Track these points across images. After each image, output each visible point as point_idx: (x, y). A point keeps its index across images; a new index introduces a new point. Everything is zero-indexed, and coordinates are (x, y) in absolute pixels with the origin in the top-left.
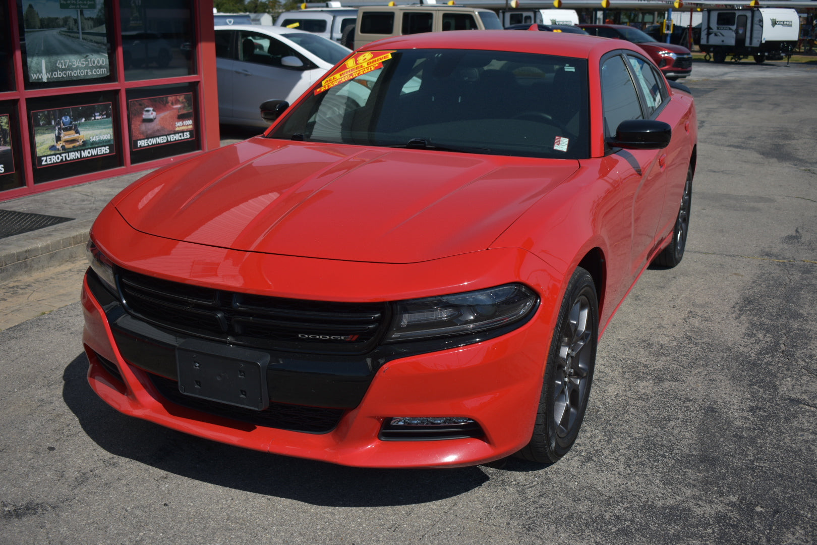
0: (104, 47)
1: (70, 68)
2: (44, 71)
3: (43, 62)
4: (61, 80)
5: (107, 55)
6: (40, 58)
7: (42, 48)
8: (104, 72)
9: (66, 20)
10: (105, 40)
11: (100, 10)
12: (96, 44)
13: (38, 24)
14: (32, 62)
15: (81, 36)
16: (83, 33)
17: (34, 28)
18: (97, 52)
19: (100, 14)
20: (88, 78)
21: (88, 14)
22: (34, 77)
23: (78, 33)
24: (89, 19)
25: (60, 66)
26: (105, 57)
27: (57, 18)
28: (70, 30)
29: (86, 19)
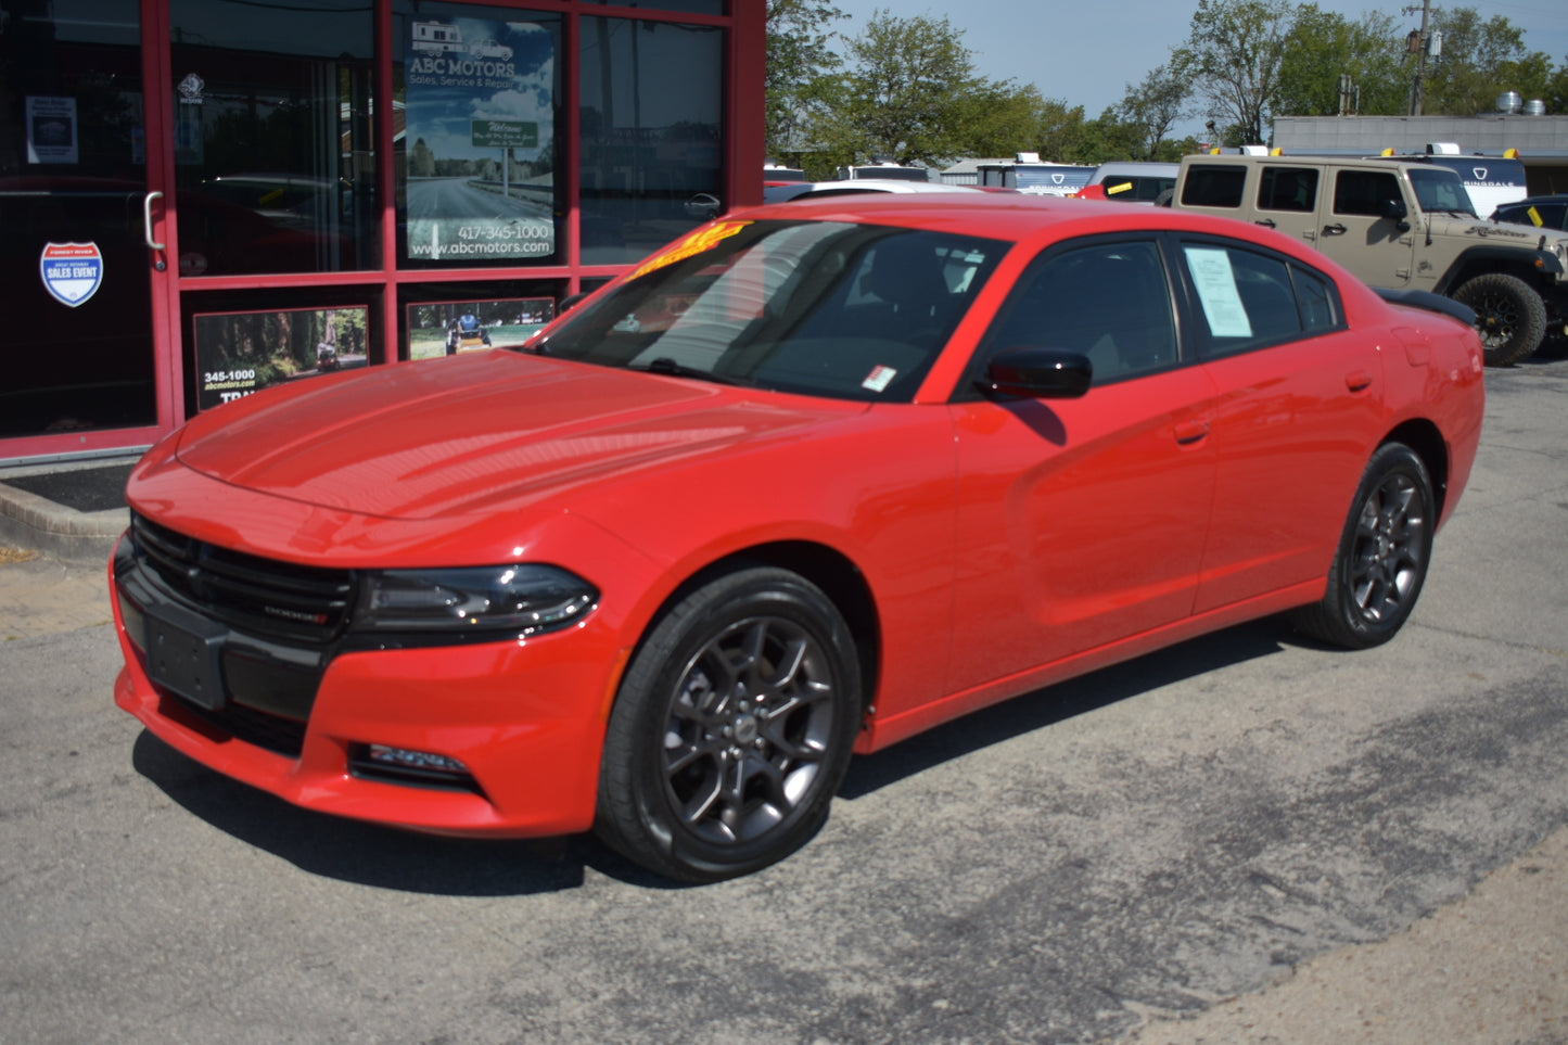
0: (547, 208)
1: (481, 240)
2: (435, 241)
3: (435, 229)
4: (465, 257)
5: (551, 222)
6: (430, 222)
7: (436, 207)
8: (546, 248)
9: (481, 165)
10: (550, 197)
11: (545, 151)
12: (532, 204)
13: (432, 169)
14: (415, 227)
15: (506, 189)
16: (510, 186)
17: (424, 174)
18: (534, 216)
19: (544, 156)
20: (513, 256)
21: (522, 154)
22: (416, 250)
23: (502, 185)
24: (523, 163)
25: (465, 236)
26: (548, 225)
27: (465, 161)
28: (488, 180)
29: (517, 163)
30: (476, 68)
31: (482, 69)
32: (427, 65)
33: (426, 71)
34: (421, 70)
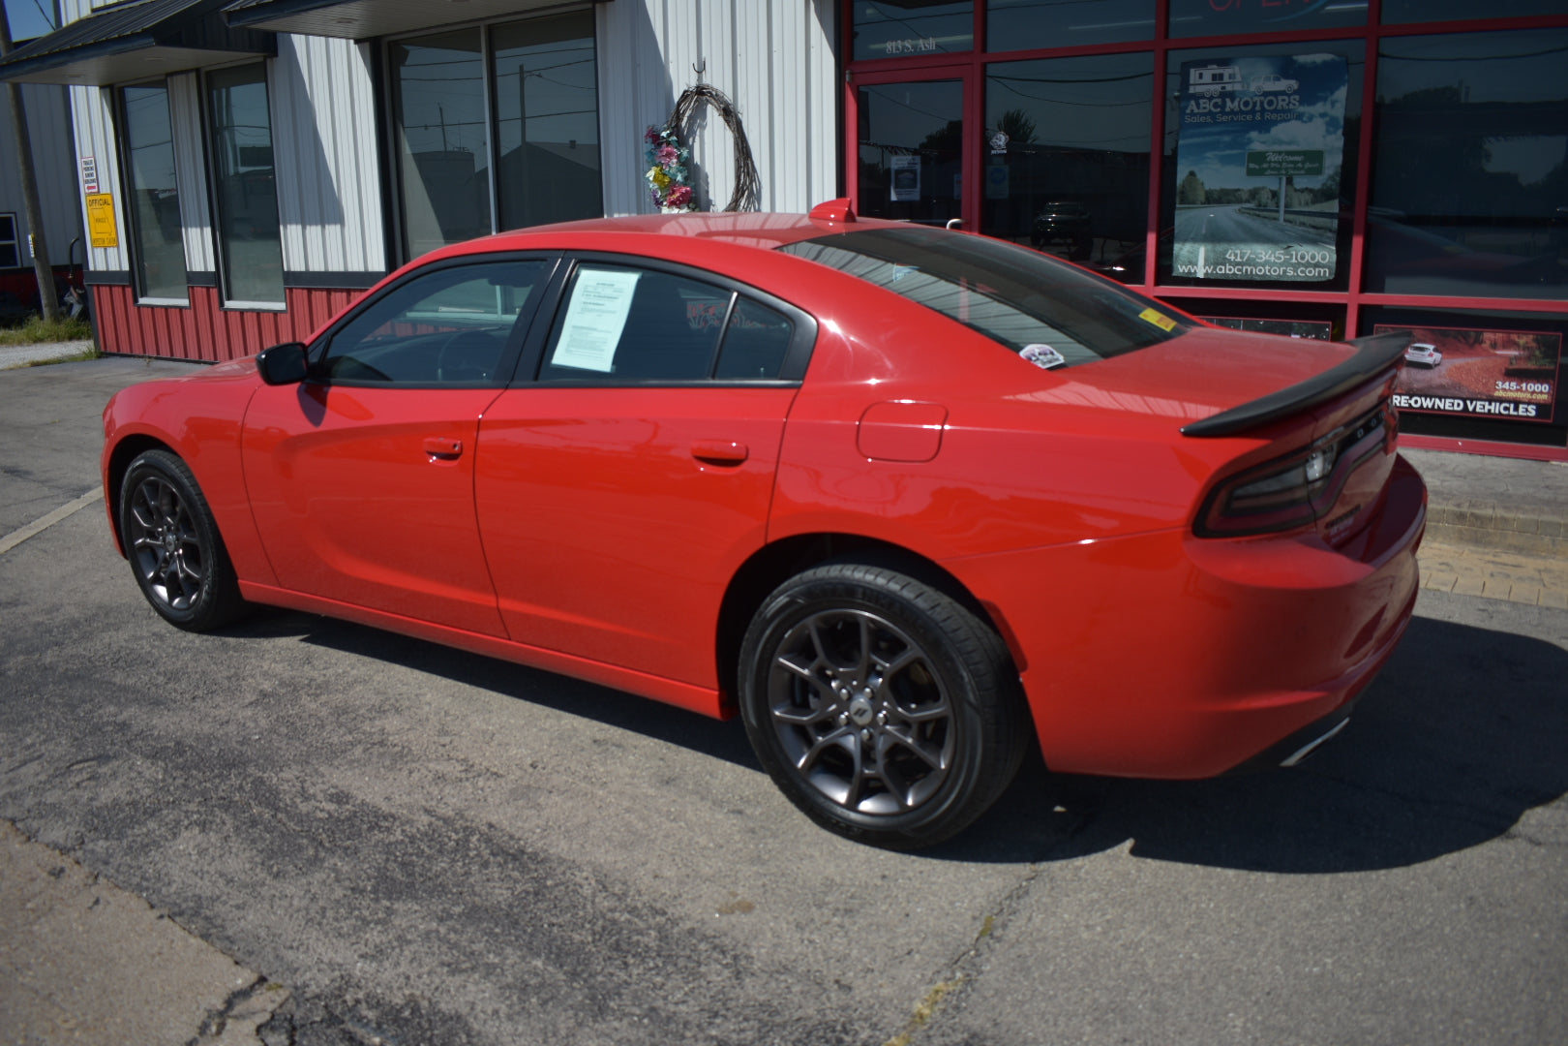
0: (1329, 234)
1: (1250, 262)
2: (1201, 262)
3: (1202, 251)
4: (1231, 278)
5: (1334, 248)
6: (1196, 245)
7: (1204, 232)
8: (1326, 274)
9: (1254, 194)
10: (1335, 223)
11: (1331, 178)
12: (1311, 230)
13: (1202, 197)
14: (1182, 250)
15: (1281, 215)
16: (1286, 212)
17: (1194, 203)
18: (1314, 242)
19: (1330, 182)
20: (1285, 279)
21: (1301, 182)
22: (1181, 269)
23: (1277, 211)
24: (1302, 191)
25: (1233, 258)
26: (1330, 250)
27: (1238, 190)
28: (1261, 207)
29: (1296, 190)
30: (1255, 104)
31: (1262, 103)
32: (1202, 106)
33: (1201, 111)
34: (1196, 111)
